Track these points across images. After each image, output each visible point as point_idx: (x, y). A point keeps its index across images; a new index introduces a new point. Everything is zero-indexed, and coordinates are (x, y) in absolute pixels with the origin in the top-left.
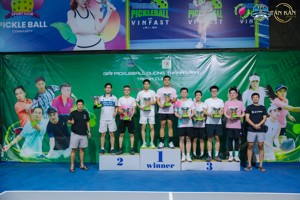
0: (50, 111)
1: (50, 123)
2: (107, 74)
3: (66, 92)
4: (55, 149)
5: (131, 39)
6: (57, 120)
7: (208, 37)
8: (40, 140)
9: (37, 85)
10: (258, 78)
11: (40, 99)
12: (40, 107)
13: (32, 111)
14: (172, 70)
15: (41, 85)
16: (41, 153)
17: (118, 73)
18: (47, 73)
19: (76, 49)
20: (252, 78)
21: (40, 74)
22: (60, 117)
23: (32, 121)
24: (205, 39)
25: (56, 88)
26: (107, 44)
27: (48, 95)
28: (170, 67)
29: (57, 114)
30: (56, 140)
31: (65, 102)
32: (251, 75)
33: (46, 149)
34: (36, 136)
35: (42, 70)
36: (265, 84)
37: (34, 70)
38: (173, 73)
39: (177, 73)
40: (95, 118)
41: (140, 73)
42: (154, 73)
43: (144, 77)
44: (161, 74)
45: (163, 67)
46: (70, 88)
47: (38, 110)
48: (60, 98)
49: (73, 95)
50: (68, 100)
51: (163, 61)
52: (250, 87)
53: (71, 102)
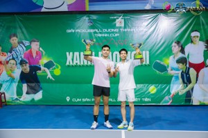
0: (22, 63)
1: (22, 72)
2: (69, 31)
3: (35, 47)
4: (27, 93)
5: (90, 1)
6: (28, 70)
8: (15, 85)
9: (11, 41)
10: (198, 34)
11: (13, 52)
12: (13, 59)
13: (7, 62)
14: (125, 27)
15: (14, 40)
16: (15, 97)
17: (79, 31)
18: (19, 30)
19: (43, 10)
20: (193, 34)
21: (13, 31)
23: (7, 71)
24: (153, 2)
25: (27, 43)
26: (69, 6)
27: (21, 49)
28: (123, 25)
29: (28, 65)
30: (28, 86)
31: (34, 55)
33: (19, 93)
34: (11, 82)
35: (15, 28)
37: (8, 28)
38: (126, 30)
39: (129, 30)
40: (60, 67)
41: (97, 31)
42: (109, 30)
43: (100, 33)
44: (115, 30)
45: (117, 25)
46: (38, 43)
47: (12, 62)
48: (31, 52)
49: (41, 49)
50: (37, 53)
51: (117, 20)
52: (192, 42)
53: (39, 55)
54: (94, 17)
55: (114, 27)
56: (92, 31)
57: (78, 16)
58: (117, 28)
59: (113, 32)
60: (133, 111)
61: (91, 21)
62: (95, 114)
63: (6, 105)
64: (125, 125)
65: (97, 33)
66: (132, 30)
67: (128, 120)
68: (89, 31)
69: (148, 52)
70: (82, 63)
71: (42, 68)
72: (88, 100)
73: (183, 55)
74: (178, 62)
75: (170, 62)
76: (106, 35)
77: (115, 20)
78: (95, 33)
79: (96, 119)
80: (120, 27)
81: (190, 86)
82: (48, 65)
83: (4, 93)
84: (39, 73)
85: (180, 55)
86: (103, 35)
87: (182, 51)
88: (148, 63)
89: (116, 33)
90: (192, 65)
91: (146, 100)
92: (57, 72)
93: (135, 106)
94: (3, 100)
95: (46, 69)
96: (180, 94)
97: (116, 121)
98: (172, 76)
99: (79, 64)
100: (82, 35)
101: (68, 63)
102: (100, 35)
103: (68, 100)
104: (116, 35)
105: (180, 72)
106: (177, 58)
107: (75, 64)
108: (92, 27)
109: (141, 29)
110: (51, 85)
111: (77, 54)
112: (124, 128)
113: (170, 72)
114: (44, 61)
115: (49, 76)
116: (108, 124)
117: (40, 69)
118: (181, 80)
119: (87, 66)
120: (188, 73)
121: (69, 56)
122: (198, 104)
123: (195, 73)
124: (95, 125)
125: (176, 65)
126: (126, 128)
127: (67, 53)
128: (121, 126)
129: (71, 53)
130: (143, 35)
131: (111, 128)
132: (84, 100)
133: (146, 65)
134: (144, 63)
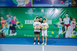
0: (10, 23)
1: (10, 26)
2: (26, 13)
3: (15, 18)
5: (33, 4)
6: (12, 25)
7: (54, 3)
8: (8, 31)
9: (7, 16)
10: (68, 15)
11: (7, 20)
12: (7, 22)
13: (5, 23)
14: (44, 12)
15: (8, 16)
16: (8, 34)
19: (18, 6)
20: (66, 15)
21: (7, 13)
22: (13, 25)
23: (5, 26)
24: (53, 4)
25: (12, 17)
26: (26, 5)
27: (10, 19)
28: (44, 11)
29: (12, 24)
31: (14, 21)
32: (66, 14)
33: (9, 33)
34: (7, 29)
35: (8, 12)
36: (70, 17)
38: (44, 13)
39: (45, 13)
40: (23, 25)
43: (36, 14)
44: (41, 13)
45: (42, 12)
46: (16, 17)
47: (7, 23)
48: (13, 20)
49: (16, 19)
50: (15, 20)
51: (42, 10)
52: (66, 17)
53: (16, 21)
54: (34, 9)
56: (33, 13)
57: (29, 8)
59: (40, 14)
60: (46, 39)
61: (33, 10)
62: (35, 40)
63: (5, 37)
65: (35, 14)
66: (46, 13)
67: (45, 42)
68: (32, 13)
69: (51, 21)
70: (30, 24)
71: (17, 25)
72: (32, 36)
73: (63, 22)
74: (61, 24)
75: (59, 24)
76: (38, 15)
77: (41, 10)
78: (34, 14)
79: (35, 41)
80: (43, 12)
81: (65, 32)
82: (19, 24)
83: (4, 33)
84: (16, 27)
85: (62, 22)
87: (63, 20)
88: (51, 24)
89: (41, 14)
90: (65, 25)
91: (51, 36)
92: (22, 26)
94: (4, 35)
95: (18, 25)
96: (62, 34)
97: (41, 43)
98: (59, 28)
100: (30, 14)
101: (25, 24)
102: (36, 15)
103: (25, 36)
104: (41, 15)
105: (62, 27)
106: (61, 23)
107: (27, 24)
108: (34, 12)
109: (50, 13)
110: (19, 31)
111: (28, 21)
112: (43, 45)
113: (59, 27)
114: (17, 23)
115: (19, 28)
116: (39, 43)
117: (16, 25)
118: (62, 30)
119: (32, 25)
120: (64, 27)
121: (26, 21)
122: (67, 37)
123: (66, 27)
124: (35, 43)
125: (60, 25)
126: (44, 45)
127: (25, 20)
128: (42, 44)
129: (26, 20)
130: (50, 15)
131: (39, 45)
132: (30, 36)
133: (51, 25)
134: (50, 24)
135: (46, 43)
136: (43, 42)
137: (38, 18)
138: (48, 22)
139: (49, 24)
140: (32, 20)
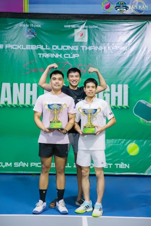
14: (89, 43)
28: (86, 40)
38: (90, 48)
41: (41, 47)
42: (63, 47)
43: (48, 52)
44: (73, 48)
45: (76, 39)
51: (76, 31)
54: (37, 24)
55: (71, 42)
56: (34, 47)
57: (10, 21)
58: (77, 44)
59: (69, 52)
60: (101, 183)
61: (32, 31)
62: (42, 188)
64: (87, 207)
65: (41, 51)
66: (101, 48)
67: (93, 199)
68: (28, 47)
69: (126, 87)
70: (15, 102)
72: (24, 165)
76: (57, 56)
77: (72, 30)
78: (39, 51)
80: (81, 43)
86: (52, 55)
88: (126, 104)
89: (74, 52)
93: (105, 175)
97: (74, 201)
99: (9, 103)
100: (15, 54)
102: (47, 55)
104: (74, 56)
107: (2, 102)
108: (34, 41)
109: (116, 47)
111: (6, 85)
112: (86, 213)
116: (61, 206)
119: (24, 107)
126: (90, 213)
130: (119, 58)
132: (17, 165)
133: (122, 108)
134: (120, 104)
135: (98, 204)
136: (87, 197)
137: (58, 76)
138: (107, 95)
139: (113, 104)
140: (28, 85)
